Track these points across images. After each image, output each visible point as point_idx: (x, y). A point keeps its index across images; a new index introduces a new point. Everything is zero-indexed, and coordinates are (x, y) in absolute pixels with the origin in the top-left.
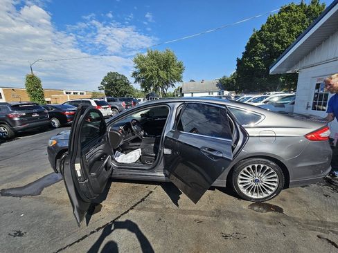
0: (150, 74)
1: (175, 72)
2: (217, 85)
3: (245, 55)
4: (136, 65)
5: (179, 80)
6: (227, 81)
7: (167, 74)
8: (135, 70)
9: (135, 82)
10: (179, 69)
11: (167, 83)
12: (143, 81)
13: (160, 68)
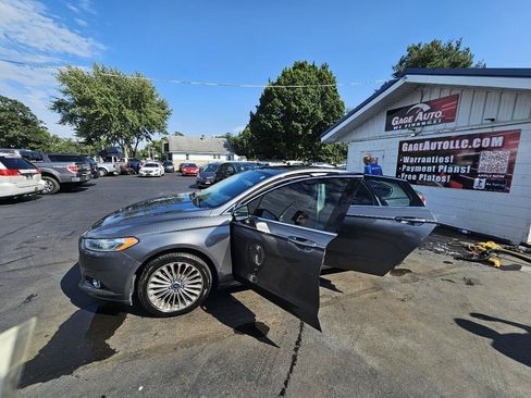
0: (105, 112)
1: (154, 116)
2: (225, 146)
3: (261, 109)
4: (65, 87)
5: (161, 130)
6: (235, 140)
7: (140, 117)
8: (61, 96)
9: (63, 122)
10: (162, 112)
11: (137, 132)
12: (82, 123)
13: (126, 103)
